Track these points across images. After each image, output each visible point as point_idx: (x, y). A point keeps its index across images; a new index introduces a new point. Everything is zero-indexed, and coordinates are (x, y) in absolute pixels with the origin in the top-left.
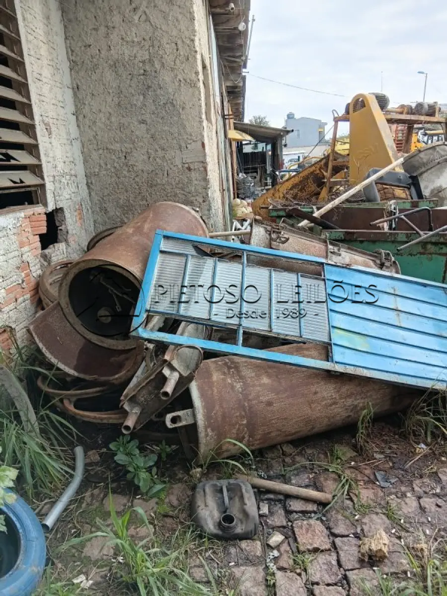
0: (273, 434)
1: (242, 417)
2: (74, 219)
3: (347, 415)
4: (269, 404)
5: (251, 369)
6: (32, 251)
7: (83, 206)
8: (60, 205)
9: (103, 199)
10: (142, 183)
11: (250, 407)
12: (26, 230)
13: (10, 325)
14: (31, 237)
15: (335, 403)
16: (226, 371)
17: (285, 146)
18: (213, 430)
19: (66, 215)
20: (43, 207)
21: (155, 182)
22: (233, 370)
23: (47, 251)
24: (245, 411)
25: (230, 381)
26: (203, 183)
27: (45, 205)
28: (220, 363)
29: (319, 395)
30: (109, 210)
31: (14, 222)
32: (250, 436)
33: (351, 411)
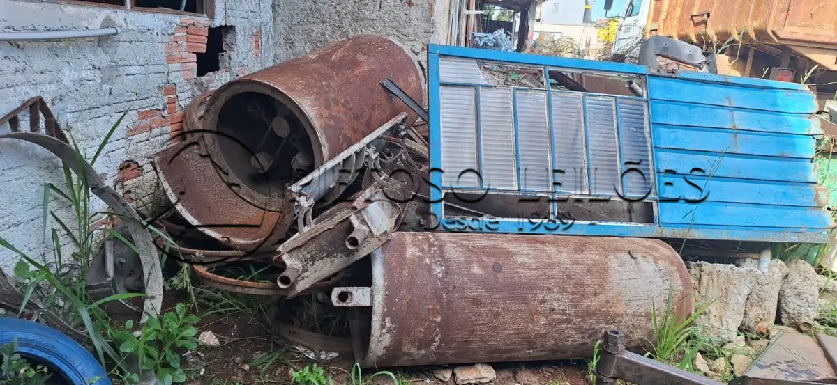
0: (475, 345)
1: (436, 312)
2: (249, 46)
3: (581, 341)
4: (476, 302)
5: (461, 252)
6: (183, 72)
7: (263, 32)
8: (231, 22)
9: (290, 28)
10: (346, 14)
11: (449, 302)
12: (180, 43)
13: (137, 160)
14: (185, 54)
15: (568, 321)
16: (426, 247)
17: (538, 20)
18: (392, 322)
19: (238, 37)
20: (208, 19)
21: (362, 16)
22: (435, 248)
23: (204, 79)
24: (440, 303)
25: (428, 262)
26: (425, 25)
27: (212, 16)
28: (420, 237)
29: (547, 305)
30: (296, 43)
31: (164, 26)
32: (442, 340)
33: (589, 337)
